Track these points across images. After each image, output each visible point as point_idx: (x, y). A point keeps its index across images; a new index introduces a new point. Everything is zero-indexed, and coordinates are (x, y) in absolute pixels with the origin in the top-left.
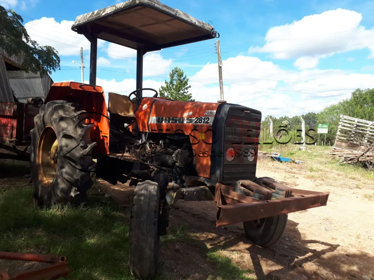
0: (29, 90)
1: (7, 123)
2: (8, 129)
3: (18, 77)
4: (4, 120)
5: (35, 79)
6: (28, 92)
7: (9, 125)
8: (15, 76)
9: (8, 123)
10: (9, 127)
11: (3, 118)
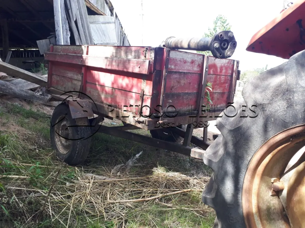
0: (105, 35)
1: (130, 86)
2: (132, 97)
3: (95, 22)
4: (123, 79)
5: (110, 24)
6: (104, 37)
7: (135, 90)
8: (93, 22)
9: (132, 86)
10: (134, 95)
11: (122, 77)
